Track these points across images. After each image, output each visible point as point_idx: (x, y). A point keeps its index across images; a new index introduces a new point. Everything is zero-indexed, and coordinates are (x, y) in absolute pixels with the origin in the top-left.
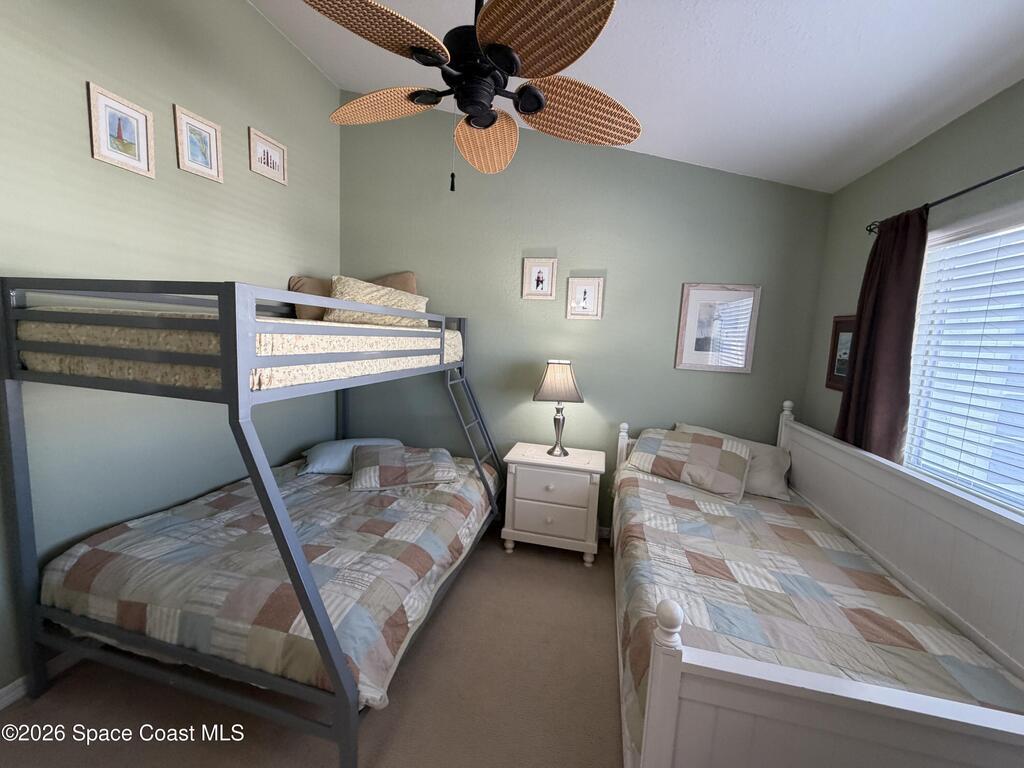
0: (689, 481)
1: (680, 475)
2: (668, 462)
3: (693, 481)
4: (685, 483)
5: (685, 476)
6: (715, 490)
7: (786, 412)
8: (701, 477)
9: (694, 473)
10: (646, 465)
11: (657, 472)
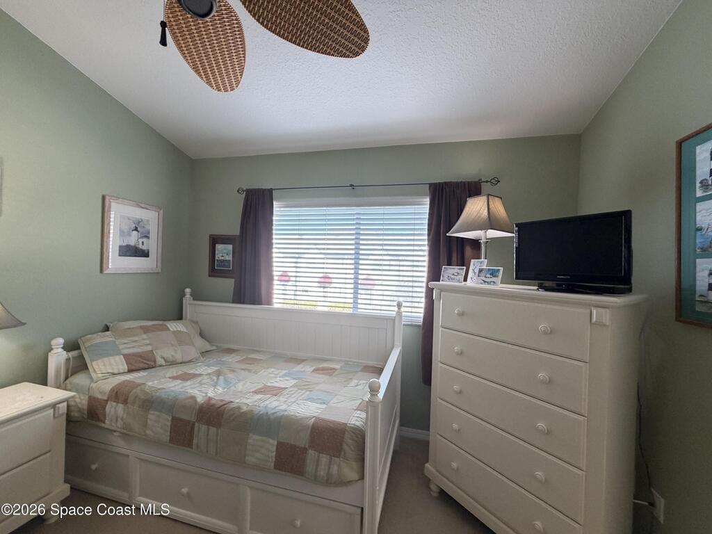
0: (163, 362)
1: (155, 362)
2: (140, 356)
3: (166, 361)
4: (160, 366)
5: (160, 361)
6: (187, 360)
7: (188, 296)
8: (173, 356)
9: (165, 356)
10: (121, 367)
11: (133, 368)
